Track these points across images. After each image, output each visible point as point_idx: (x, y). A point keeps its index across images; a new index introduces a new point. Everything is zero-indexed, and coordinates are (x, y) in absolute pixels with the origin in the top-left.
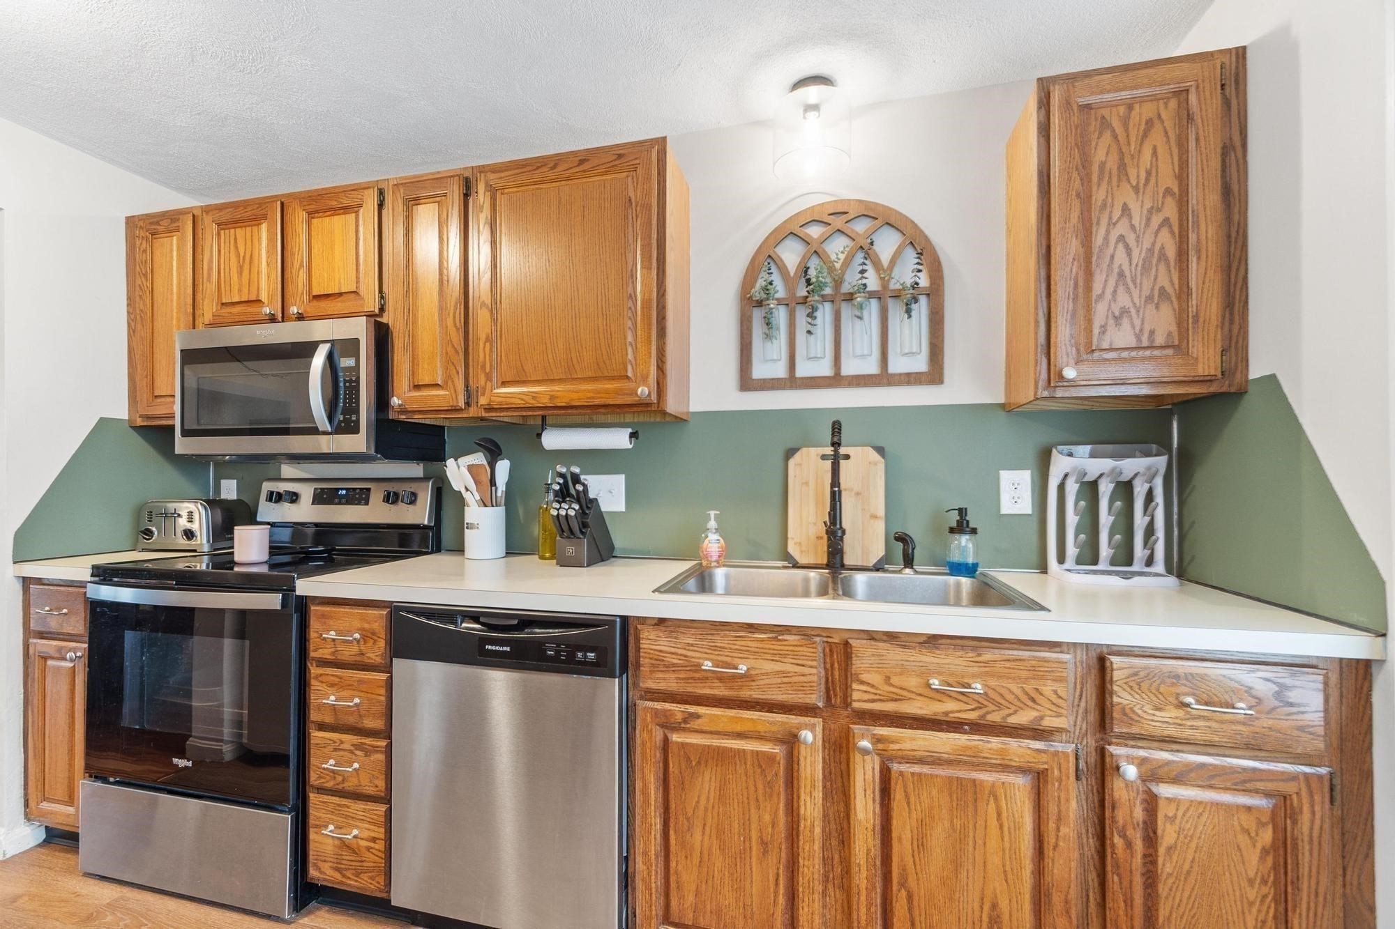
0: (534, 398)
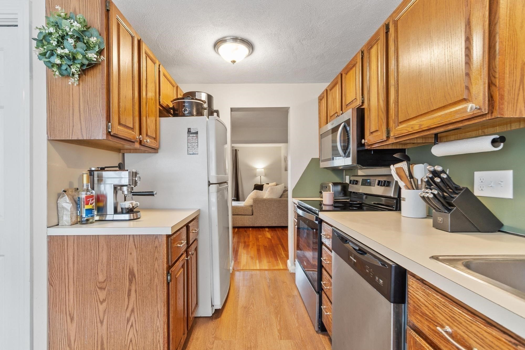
0: (412, 128)
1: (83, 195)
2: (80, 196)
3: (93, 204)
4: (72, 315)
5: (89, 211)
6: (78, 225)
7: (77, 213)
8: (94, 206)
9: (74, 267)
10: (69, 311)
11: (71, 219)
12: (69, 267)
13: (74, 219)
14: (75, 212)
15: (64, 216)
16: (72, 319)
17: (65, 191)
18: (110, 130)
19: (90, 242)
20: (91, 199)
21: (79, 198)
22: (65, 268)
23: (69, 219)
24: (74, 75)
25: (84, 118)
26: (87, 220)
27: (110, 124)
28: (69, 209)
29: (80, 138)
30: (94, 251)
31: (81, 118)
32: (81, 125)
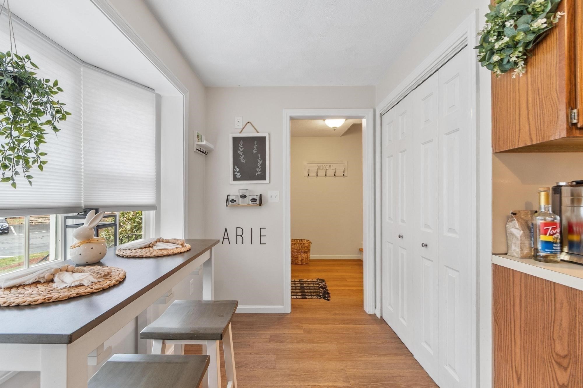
1: (539, 221)
2: (534, 222)
3: (555, 236)
4: (519, 373)
5: (548, 244)
6: (532, 260)
7: (531, 244)
8: (557, 238)
9: (521, 313)
10: (515, 367)
11: (522, 249)
12: (515, 311)
13: (526, 251)
14: (527, 243)
15: (513, 244)
16: (519, 379)
17: (514, 214)
18: (575, 121)
19: (543, 289)
20: (551, 227)
21: (532, 224)
22: (510, 309)
23: (518, 250)
24: (518, 64)
25: (534, 114)
26: (546, 257)
27: (575, 111)
28: (519, 236)
29: (529, 143)
30: (548, 303)
31: (530, 116)
32: (529, 126)
